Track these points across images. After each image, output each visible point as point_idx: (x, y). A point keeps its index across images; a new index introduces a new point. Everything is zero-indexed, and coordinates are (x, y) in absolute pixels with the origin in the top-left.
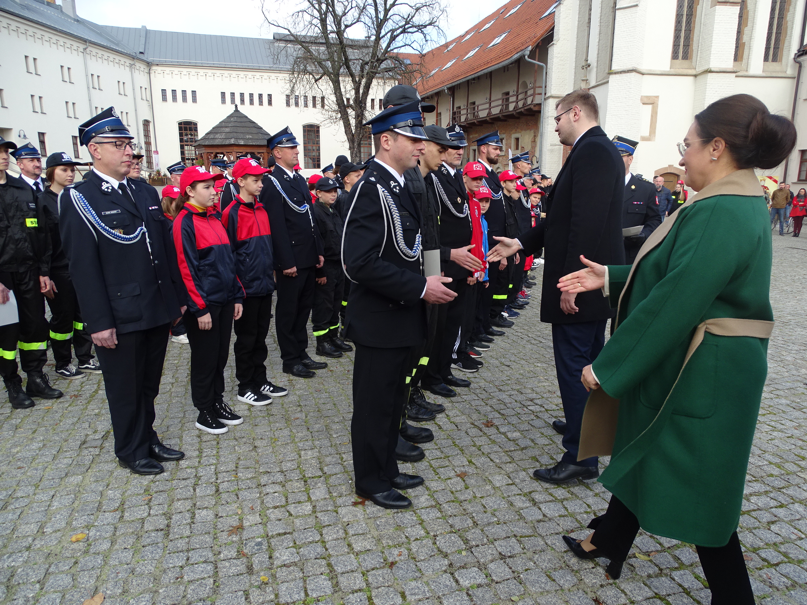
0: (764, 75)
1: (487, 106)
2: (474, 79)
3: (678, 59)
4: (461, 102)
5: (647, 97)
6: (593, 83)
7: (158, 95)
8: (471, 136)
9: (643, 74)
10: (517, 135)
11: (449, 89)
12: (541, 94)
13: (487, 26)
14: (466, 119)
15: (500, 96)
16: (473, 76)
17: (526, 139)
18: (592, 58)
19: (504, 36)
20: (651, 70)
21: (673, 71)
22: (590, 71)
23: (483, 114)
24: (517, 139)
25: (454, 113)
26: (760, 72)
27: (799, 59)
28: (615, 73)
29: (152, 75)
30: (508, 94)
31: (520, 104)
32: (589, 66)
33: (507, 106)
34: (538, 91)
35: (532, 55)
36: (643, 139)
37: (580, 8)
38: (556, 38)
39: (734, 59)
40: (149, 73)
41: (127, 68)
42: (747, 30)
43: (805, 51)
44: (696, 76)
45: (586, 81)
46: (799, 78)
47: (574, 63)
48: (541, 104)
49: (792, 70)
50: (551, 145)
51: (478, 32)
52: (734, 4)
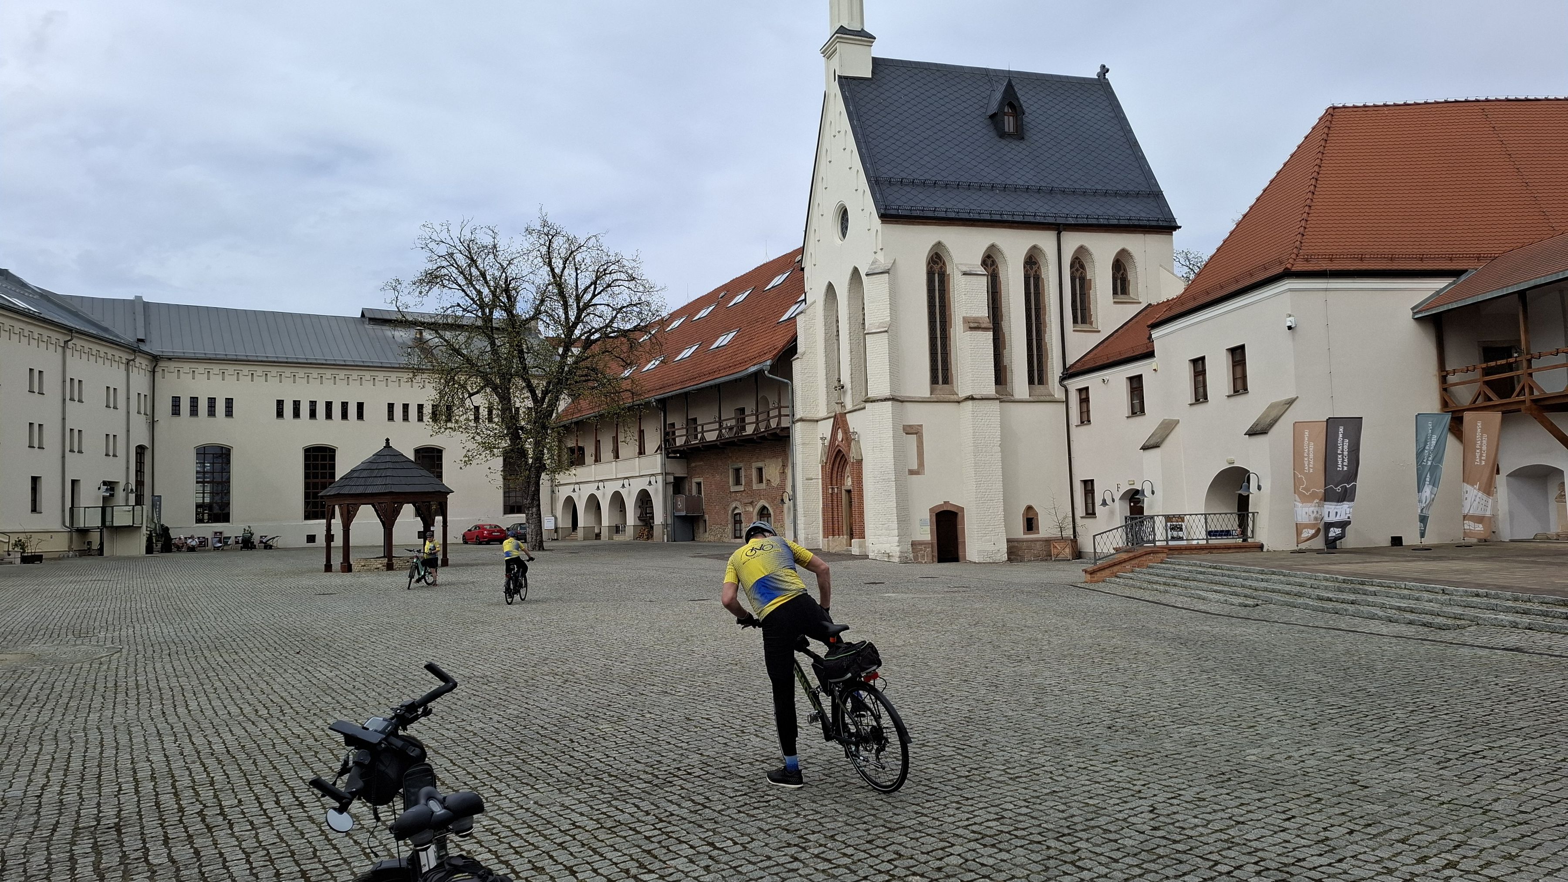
0: (1031, 399)
1: (717, 426)
2: (694, 392)
3: (938, 384)
4: (676, 419)
5: (910, 426)
6: (849, 407)
7: (164, 406)
8: (693, 465)
9: (902, 402)
10: (760, 464)
11: (658, 401)
12: (788, 415)
13: (703, 313)
14: (685, 442)
15: (733, 414)
16: (694, 388)
17: (772, 471)
18: (846, 379)
19: (731, 335)
20: (909, 396)
21: (934, 397)
22: (845, 392)
23: (711, 437)
24: (760, 470)
25: (666, 434)
26: (1026, 396)
27: (1065, 383)
28: (874, 401)
29: (158, 375)
30: (742, 410)
31: (761, 426)
32: (843, 387)
33: (744, 429)
34: (784, 411)
35: (773, 369)
36: (912, 472)
37: (825, 319)
38: (800, 349)
39: (996, 384)
40: (153, 372)
41: (123, 367)
42: (1006, 352)
43: (1069, 374)
44: (959, 402)
45: (842, 404)
46: (1067, 402)
47: (825, 383)
48: (788, 428)
49: (1059, 394)
50: (807, 479)
51: (689, 321)
52: (986, 329)
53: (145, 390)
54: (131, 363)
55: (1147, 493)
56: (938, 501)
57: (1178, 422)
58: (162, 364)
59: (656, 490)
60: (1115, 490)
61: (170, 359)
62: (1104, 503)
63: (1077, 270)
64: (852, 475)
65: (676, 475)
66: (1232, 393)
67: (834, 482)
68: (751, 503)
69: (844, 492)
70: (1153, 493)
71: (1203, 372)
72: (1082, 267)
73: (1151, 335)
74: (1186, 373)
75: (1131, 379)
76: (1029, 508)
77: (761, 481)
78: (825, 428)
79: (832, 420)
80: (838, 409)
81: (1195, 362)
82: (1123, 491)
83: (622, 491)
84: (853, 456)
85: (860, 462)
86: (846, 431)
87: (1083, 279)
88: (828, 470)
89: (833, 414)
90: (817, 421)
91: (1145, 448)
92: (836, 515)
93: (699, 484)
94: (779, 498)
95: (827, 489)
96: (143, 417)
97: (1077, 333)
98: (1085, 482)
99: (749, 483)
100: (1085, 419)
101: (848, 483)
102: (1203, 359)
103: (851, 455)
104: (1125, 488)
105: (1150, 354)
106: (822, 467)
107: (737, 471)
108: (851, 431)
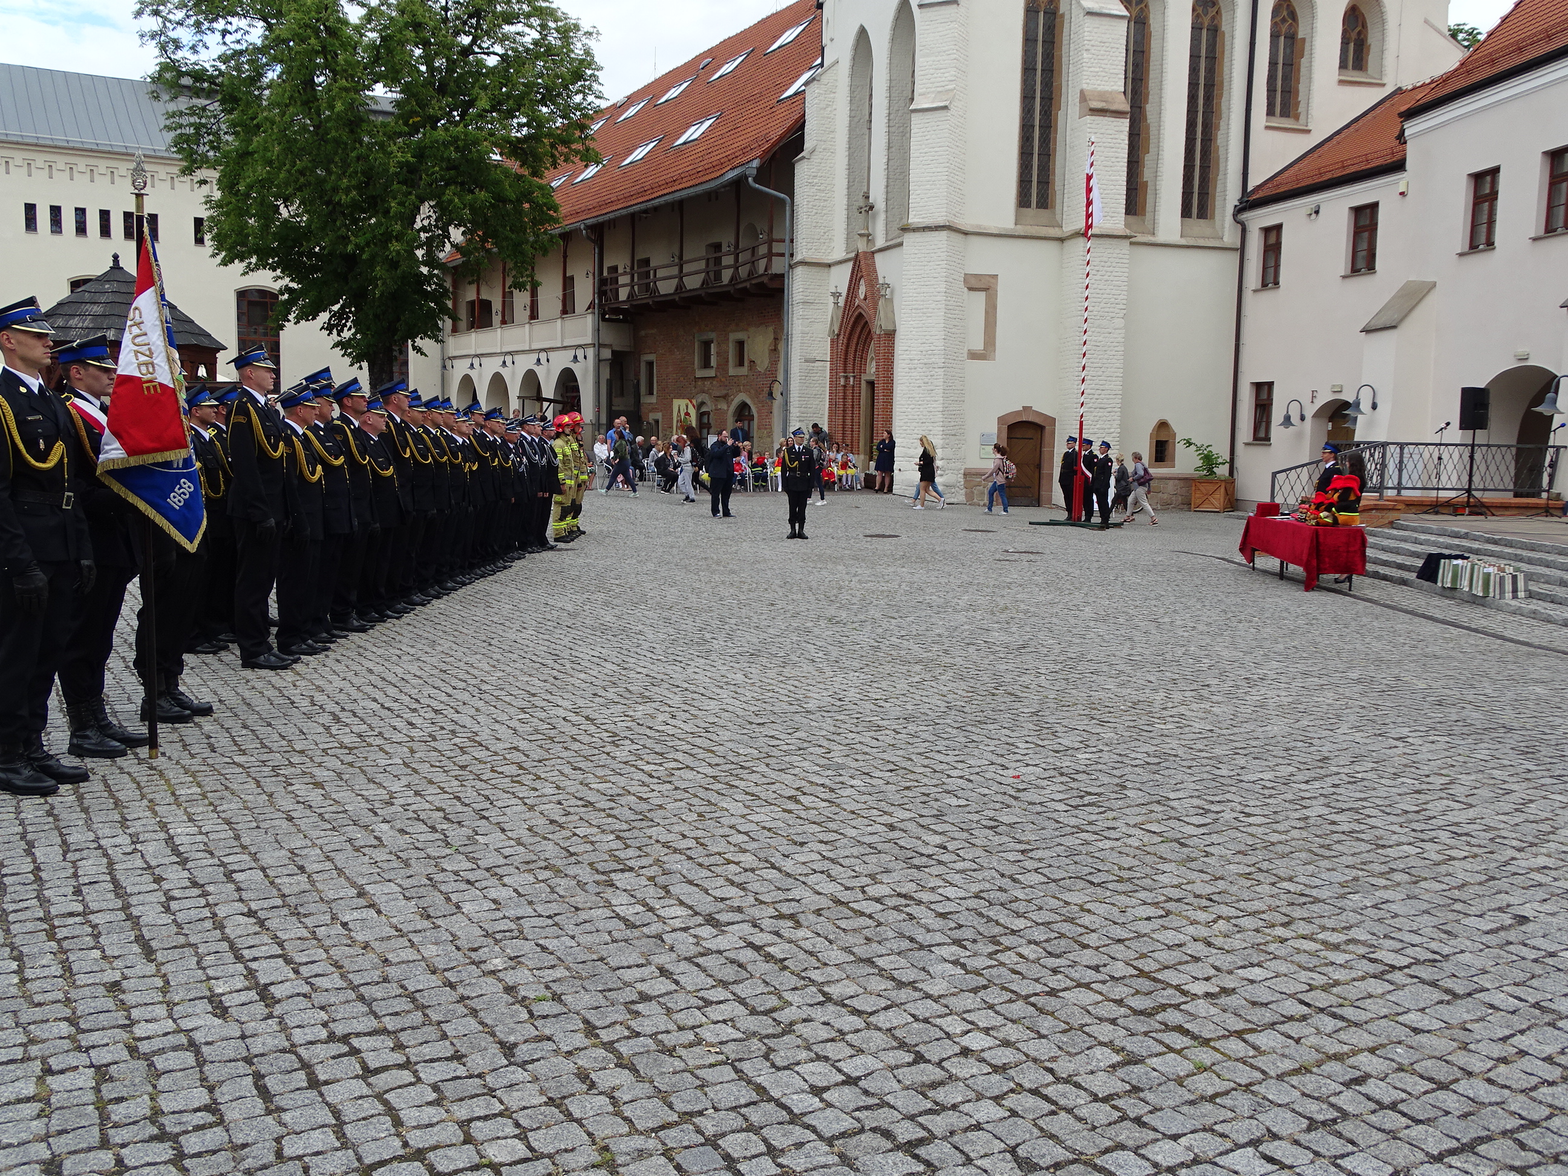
0: (1183, 242)
1: (675, 271)
2: (645, 211)
3: (1029, 206)
4: (618, 259)
5: (975, 276)
6: (880, 242)
8: (643, 333)
9: (964, 234)
11: (591, 228)
12: (783, 255)
13: (673, 93)
14: (631, 295)
15: (702, 252)
16: (643, 206)
18: (878, 195)
19: (706, 125)
20: (979, 226)
21: (1020, 230)
22: (874, 217)
23: (666, 288)
24: (741, 344)
25: (603, 282)
26: (1175, 238)
27: (1243, 217)
28: (916, 231)
30: (717, 247)
31: (743, 272)
32: (872, 208)
33: (718, 276)
34: (777, 248)
35: (762, 175)
36: (974, 355)
37: (852, 92)
38: (808, 145)
39: (1127, 213)
42: (1148, 160)
43: (1250, 202)
44: (1061, 240)
45: (868, 237)
46: (1242, 250)
47: (845, 202)
48: (782, 276)
49: (1230, 235)
50: (806, 361)
51: (653, 105)
52: (1118, 114)
55: (1365, 406)
56: (1012, 405)
57: (1434, 285)
59: (586, 370)
60: (1306, 400)
62: (1287, 421)
63: (1284, 20)
64: (877, 354)
65: (616, 348)
66: (1541, 232)
67: (850, 366)
68: (725, 397)
69: (864, 385)
70: (1374, 407)
71: (1493, 196)
72: (1293, 15)
73: (1403, 131)
74: (1461, 197)
75: (1358, 211)
76: (1163, 425)
77: (741, 363)
78: (841, 278)
79: (850, 265)
80: (862, 246)
81: (1478, 178)
82: (1320, 402)
83: (537, 369)
84: (880, 324)
85: (891, 335)
86: (873, 282)
87: (1292, 38)
88: (841, 347)
89: (853, 255)
90: (829, 266)
91: (1367, 331)
92: (849, 422)
93: (650, 364)
94: (766, 390)
95: (838, 379)
97: (1271, 132)
98: (1259, 386)
99: (723, 365)
100: (1270, 278)
101: (871, 370)
102: (1495, 171)
103: (877, 323)
104: (1325, 397)
105: (1398, 166)
106: (832, 341)
107: (706, 345)
108: (881, 281)
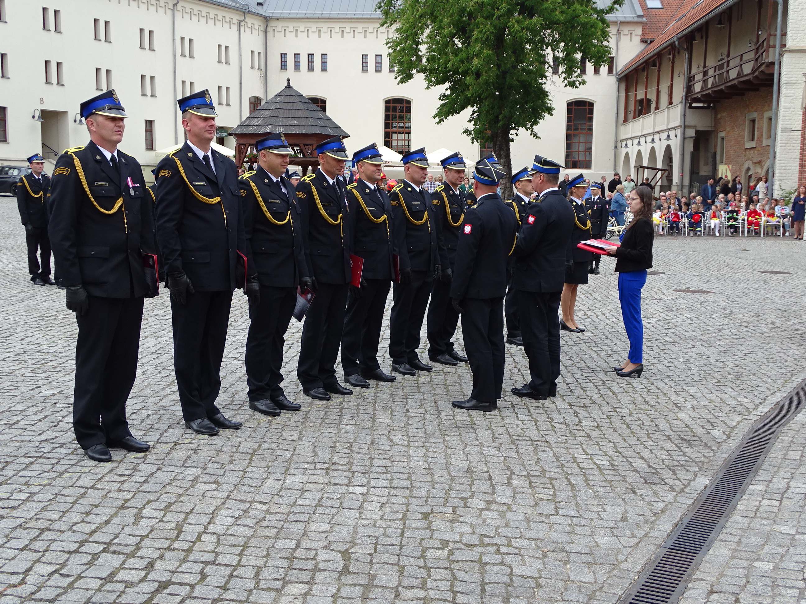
7: (275, 62)
29: (270, 35)
40: (266, 32)
41: (234, 27)
50: (787, 131)
53: (259, 47)
54: (243, 23)
58: (272, 24)
59: (677, 145)
61: (278, 19)
65: (699, 129)
83: (656, 147)
93: (723, 139)
96: (256, 71)
99: (760, 137)
107: (753, 122)
